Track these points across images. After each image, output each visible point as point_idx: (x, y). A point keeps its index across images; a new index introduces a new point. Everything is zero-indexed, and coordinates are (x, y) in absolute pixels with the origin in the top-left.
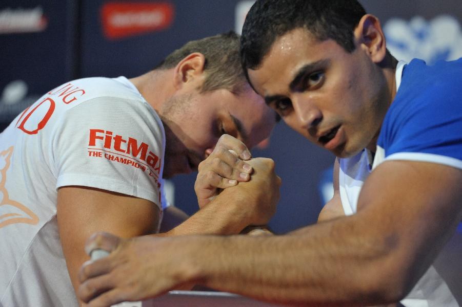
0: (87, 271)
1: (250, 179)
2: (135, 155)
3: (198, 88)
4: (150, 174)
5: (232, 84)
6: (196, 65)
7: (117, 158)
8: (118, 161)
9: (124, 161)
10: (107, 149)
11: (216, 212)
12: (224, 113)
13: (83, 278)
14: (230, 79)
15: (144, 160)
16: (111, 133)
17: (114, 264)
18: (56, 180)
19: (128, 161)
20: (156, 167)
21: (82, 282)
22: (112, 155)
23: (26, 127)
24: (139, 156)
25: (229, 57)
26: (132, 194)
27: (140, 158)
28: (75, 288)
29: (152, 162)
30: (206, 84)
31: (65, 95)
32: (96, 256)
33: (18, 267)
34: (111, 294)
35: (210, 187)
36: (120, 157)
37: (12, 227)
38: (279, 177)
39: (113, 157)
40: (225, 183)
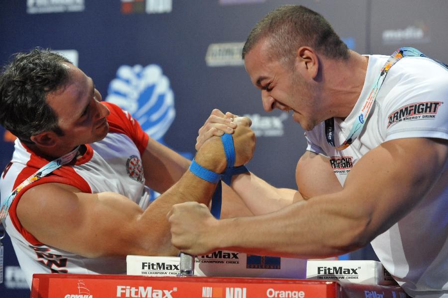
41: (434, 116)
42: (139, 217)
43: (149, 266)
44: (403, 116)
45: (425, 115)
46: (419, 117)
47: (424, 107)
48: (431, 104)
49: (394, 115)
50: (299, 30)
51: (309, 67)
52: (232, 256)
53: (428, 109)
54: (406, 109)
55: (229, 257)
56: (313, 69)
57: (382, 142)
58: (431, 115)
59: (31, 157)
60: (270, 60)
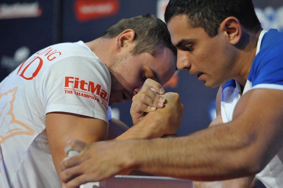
0: (66, 164)
1: (164, 107)
2: (93, 92)
3: (131, 52)
4: (102, 103)
5: (152, 49)
6: (130, 36)
7: (82, 94)
8: (83, 96)
9: (86, 96)
10: (76, 89)
11: (143, 127)
12: (146, 67)
13: (63, 168)
14: (150, 46)
15: (99, 95)
16: (78, 79)
17: (82, 159)
18: (45, 108)
19: (89, 95)
20: (106, 99)
21: (63, 170)
22: (79, 92)
23: (25, 75)
24: (95, 92)
25: (149, 33)
26: (91, 116)
27: (96, 94)
28: (58, 174)
29: (103, 96)
30: (136, 49)
31: (49, 55)
32: (71, 154)
33: (21, 161)
34: (81, 178)
35: (140, 112)
36: (84, 94)
37: (18, 137)
38: (182, 105)
39: (80, 93)
40: (149, 109)
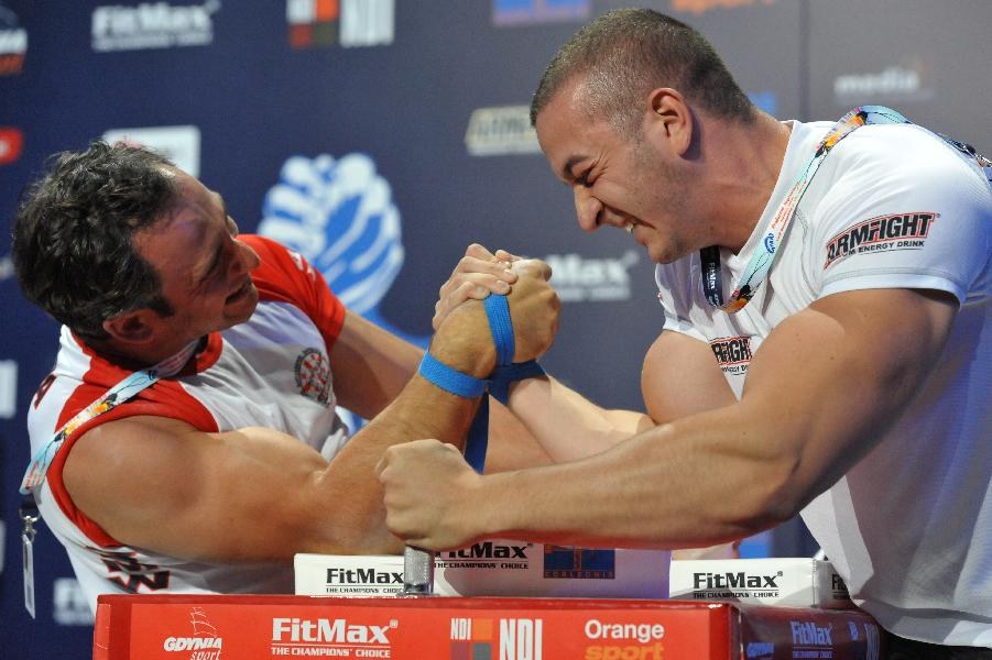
41: (921, 243)
42: (319, 476)
43: (342, 575)
44: (859, 243)
45: (903, 240)
46: (891, 245)
47: (901, 224)
48: (916, 217)
49: (840, 241)
50: (648, 57)
51: (671, 132)
52: (512, 552)
53: (909, 228)
54: (865, 228)
55: (507, 555)
56: (680, 136)
57: (813, 300)
58: (916, 240)
59: (92, 364)
60: (590, 120)
